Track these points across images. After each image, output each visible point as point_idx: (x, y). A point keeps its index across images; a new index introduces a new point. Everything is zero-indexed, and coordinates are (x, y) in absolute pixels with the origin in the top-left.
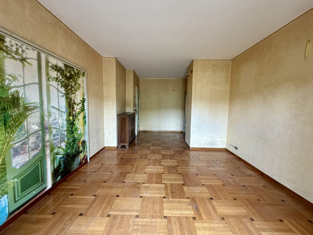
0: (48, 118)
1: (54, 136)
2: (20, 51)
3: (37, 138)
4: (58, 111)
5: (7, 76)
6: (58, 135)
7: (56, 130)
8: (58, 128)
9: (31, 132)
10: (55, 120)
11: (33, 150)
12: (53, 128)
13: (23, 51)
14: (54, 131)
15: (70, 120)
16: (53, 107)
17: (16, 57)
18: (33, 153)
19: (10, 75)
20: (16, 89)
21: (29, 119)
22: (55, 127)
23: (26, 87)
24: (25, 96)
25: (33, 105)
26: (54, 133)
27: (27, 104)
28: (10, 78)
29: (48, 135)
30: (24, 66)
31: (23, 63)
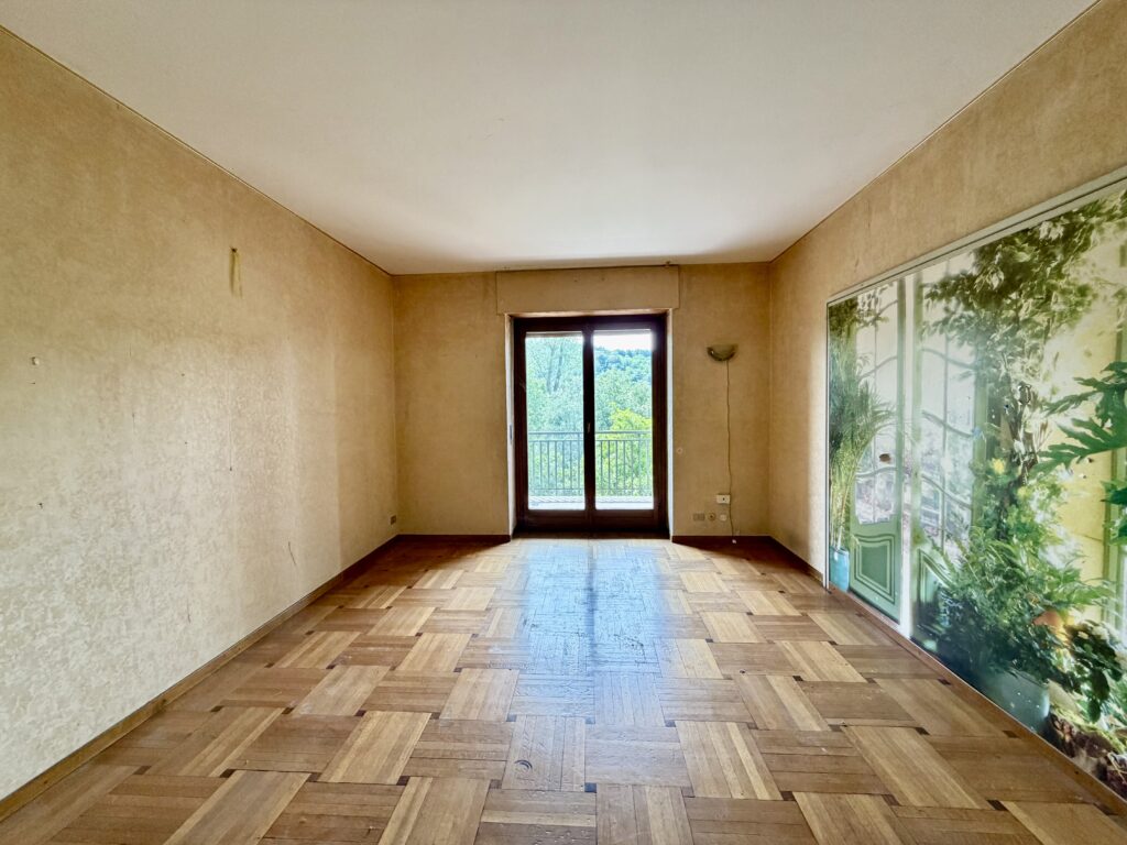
0: (913, 444)
3: (889, 485)
4: (942, 429)
5: (858, 361)
6: (936, 507)
8: (940, 484)
10: (929, 454)
14: (925, 488)
15: (990, 471)
16: (927, 415)
23: (878, 371)
25: (885, 408)
26: (925, 494)
27: (877, 407)
31: (876, 326)
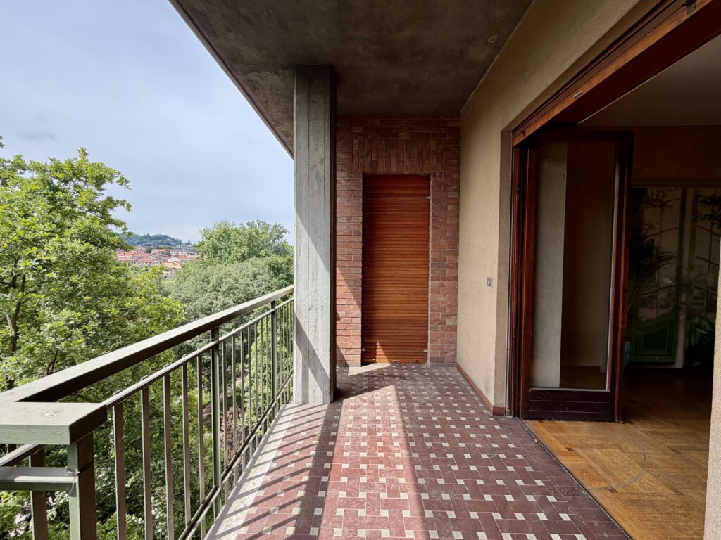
0: (689, 271)
1: (695, 298)
2: (660, 197)
3: (669, 295)
4: (707, 264)
5: (645, 226)
6: (703, 299)
7: (700, 291)
8: (705, 288)
9: (662, 286)
10: (700, 275)
11: (661, 307)
12: (696, 287)
13: (664, 195)
16: (698, 257)
17: (656, 204)
18: (662, 312)
19: (647, 225)
20: (651, 238)
21: (662, 271)
22: (699, 286)
23: (663, 234)
24: (660, 244)
25: (668, 254)
26: (696, 295)
27: (662, 253)
28: (647, 227)
29: (685, 294)
30: (663, 211)
31: (662, 208)
